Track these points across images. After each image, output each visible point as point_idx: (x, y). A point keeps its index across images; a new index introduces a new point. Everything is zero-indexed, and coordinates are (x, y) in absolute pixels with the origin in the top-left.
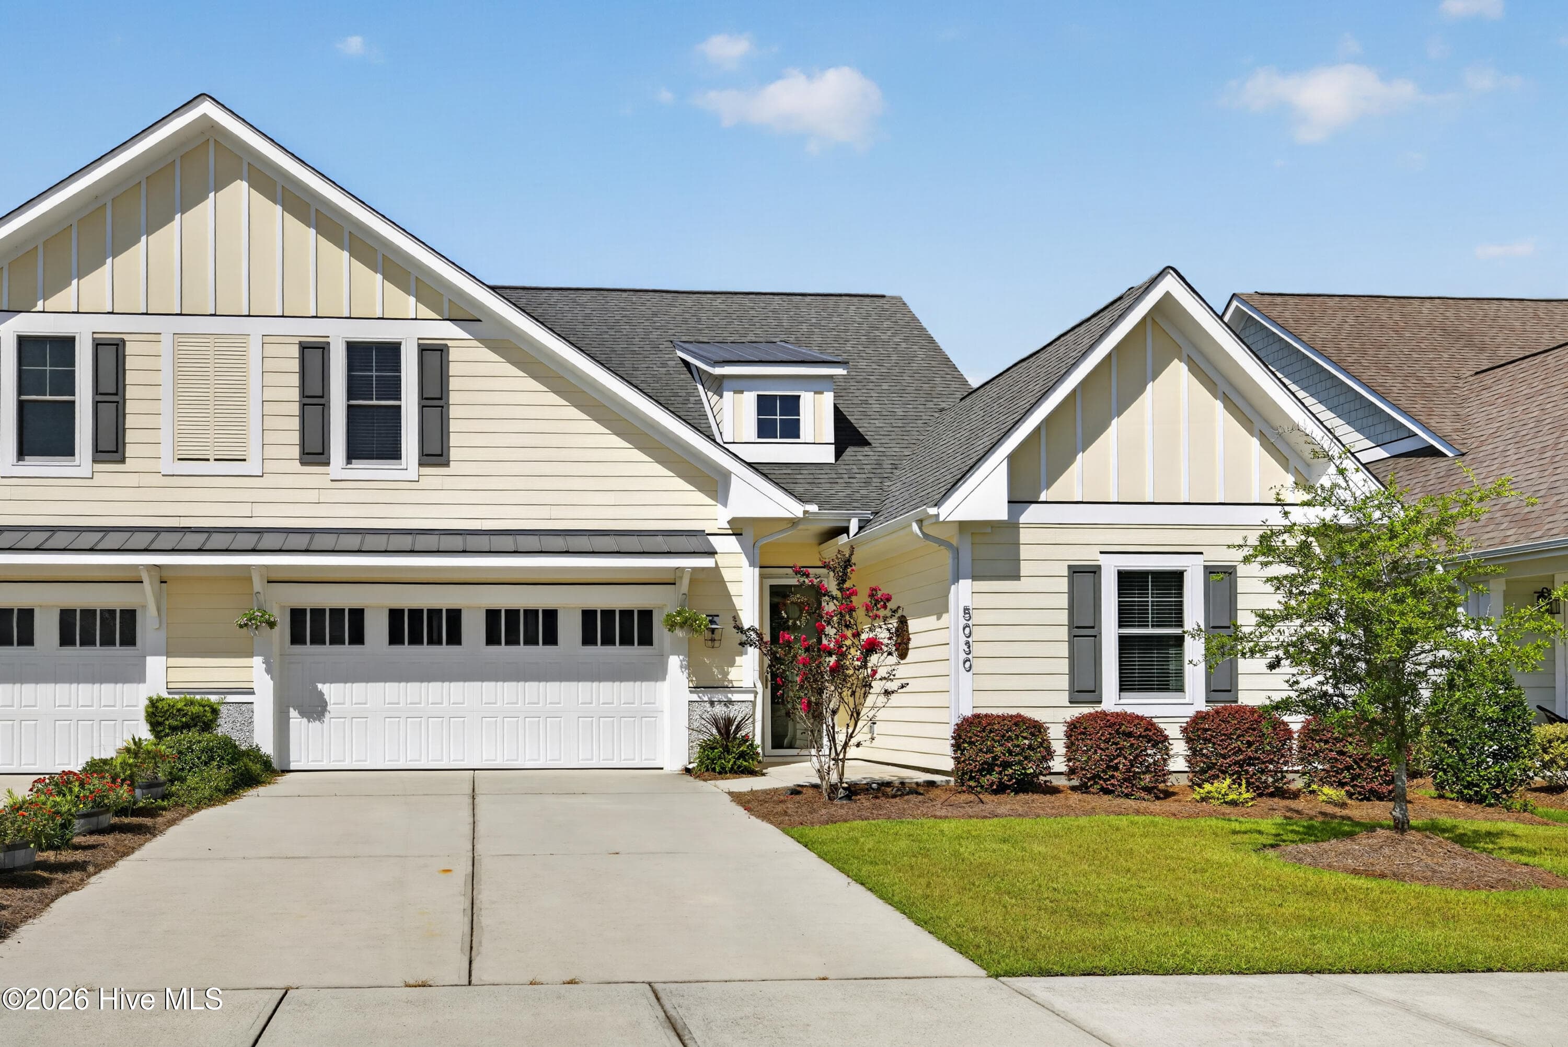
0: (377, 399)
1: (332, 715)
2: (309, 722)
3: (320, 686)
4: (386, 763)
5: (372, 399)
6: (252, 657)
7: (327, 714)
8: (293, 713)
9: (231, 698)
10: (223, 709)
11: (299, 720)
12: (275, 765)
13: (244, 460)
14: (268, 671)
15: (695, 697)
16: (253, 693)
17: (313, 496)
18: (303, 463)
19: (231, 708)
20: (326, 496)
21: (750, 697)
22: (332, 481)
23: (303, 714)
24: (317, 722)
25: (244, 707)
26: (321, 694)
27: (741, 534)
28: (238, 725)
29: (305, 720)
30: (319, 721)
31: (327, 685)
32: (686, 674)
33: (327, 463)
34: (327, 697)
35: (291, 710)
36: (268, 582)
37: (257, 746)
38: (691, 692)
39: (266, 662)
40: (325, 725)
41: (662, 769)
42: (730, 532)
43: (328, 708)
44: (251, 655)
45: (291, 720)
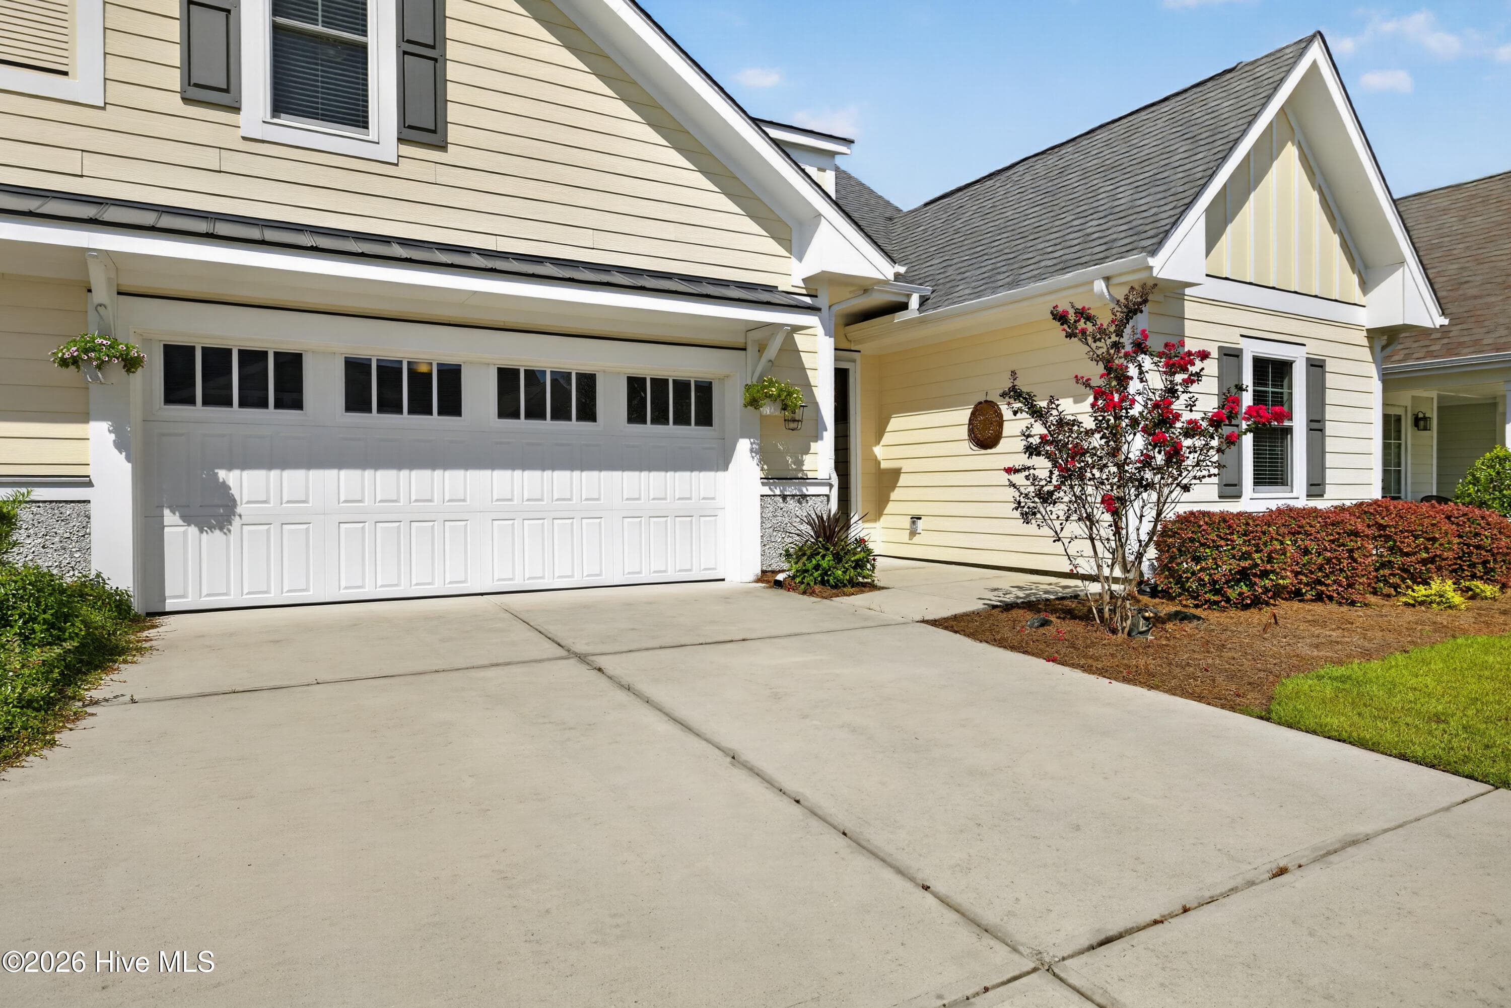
0: (326, 24)
1: (245, 519)
2: (201, 531)
3: (222, 474)
4: (342, 591)
5: (315, 21)
6: (86, 421)
7: (236, 521)
8: (170, 517)
9: (40, 494)
10: (24, 514)
11: (183, 529)
12: (137, 606)
13: (65, 73)
14: (120, 445)
15: (766, 491)
16: (90, 484)
17: (210, 159)
18: (186, 100)
19: (41, 511)
20: (232, 162)
21: (825, 490)
22: (244, 138)
23: (188, 519)
24: (217, 532)
25: (68, 510)
26: (225, 487)
27: (816, 296)
28: (57, 539)
29: (193, 530)
30: (221, 529)
31: (236, 473)
32: (756, 461)
33: (236, 109)
34: (234, 491)
35: (167, 512)
36: (119, 293)
37: (98, 575)
38: (763, 484)
39: (116, 430)
40: (232, 537)
41: (723, 580)
42: (804, 292)
43: (239, 510)
44: (84, 417)
45: (166, 530)
